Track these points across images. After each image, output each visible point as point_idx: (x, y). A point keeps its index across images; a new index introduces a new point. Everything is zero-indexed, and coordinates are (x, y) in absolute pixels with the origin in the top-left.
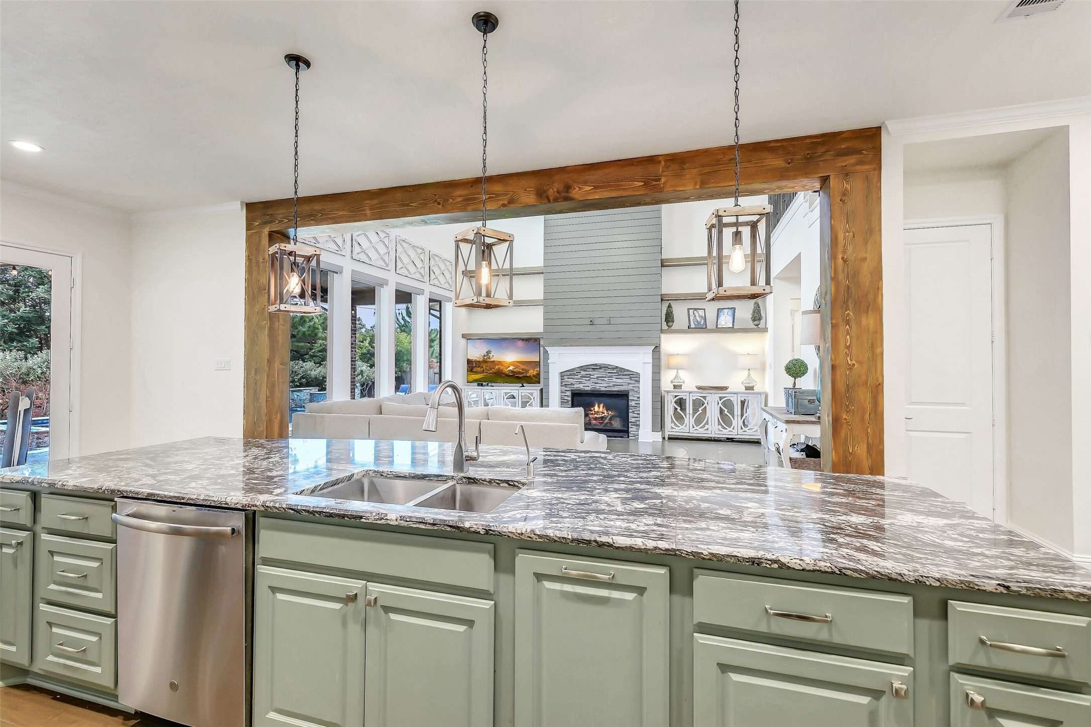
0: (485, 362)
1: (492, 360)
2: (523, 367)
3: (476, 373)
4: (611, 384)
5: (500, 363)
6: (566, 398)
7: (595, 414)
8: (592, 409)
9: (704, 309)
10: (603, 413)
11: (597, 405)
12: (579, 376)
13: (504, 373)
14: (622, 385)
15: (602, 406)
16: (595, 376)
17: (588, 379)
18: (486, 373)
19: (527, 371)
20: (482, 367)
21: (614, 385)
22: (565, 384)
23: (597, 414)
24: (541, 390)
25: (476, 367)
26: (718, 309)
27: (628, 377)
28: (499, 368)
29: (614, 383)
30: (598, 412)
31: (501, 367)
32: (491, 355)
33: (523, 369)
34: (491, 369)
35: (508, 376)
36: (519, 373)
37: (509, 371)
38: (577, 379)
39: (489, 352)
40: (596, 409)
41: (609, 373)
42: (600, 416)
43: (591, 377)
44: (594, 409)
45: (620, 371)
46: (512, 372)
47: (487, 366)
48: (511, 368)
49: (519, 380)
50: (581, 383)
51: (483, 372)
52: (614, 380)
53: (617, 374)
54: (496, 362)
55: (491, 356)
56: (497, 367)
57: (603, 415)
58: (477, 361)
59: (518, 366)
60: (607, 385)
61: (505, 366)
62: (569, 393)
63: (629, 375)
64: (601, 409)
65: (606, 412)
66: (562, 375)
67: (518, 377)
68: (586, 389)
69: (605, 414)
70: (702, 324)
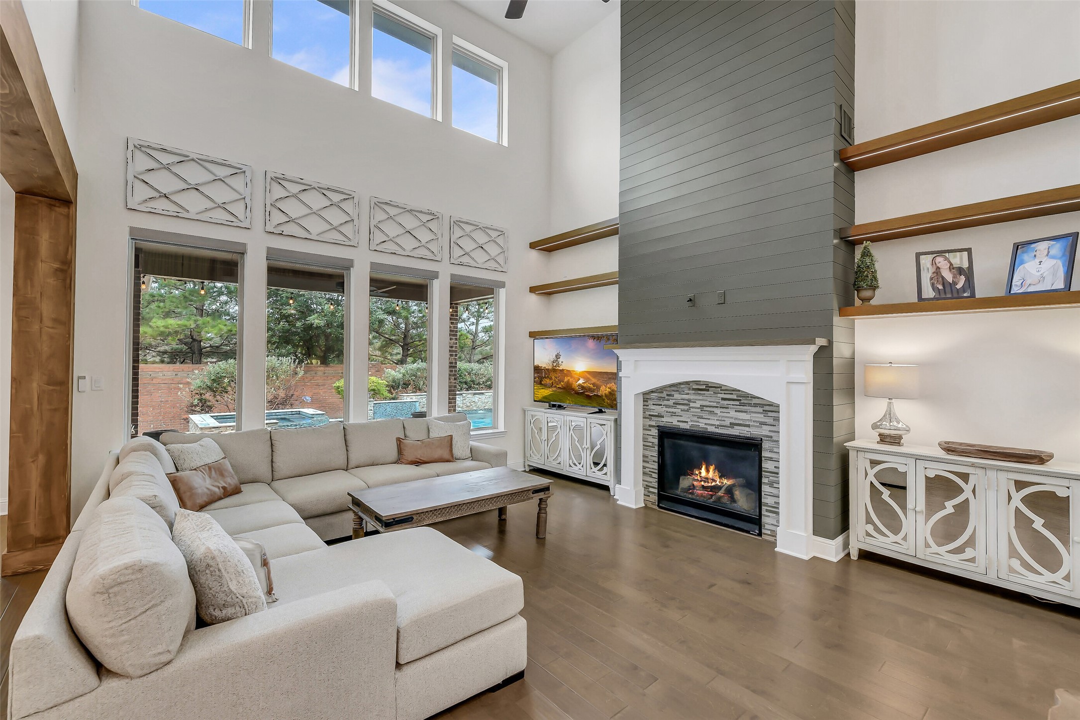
0: (554, 370)
1: (561, 368)
2: (594, 380)
3: (546, 386)
4: (727, 423)
5: (569, 373)
6: (651, 439)
7: (701, 481)
8: (697, 472)
9: (969, 251)
10: (714, 480)
11: (704, 467)
12: (671, 403)
13: (573, 390)
14: (748, 426)
15: (712, 468)
16: (698, 405)
17: (686, 408)
18: (555, 387)
19: (598, 388)
20: (551, 379)
21: (732, 425)
22: (650, 415)
23: (705, 482)
24: (616, 420)
25: (545, 377)
26: (1017, 247)
27: (761, 410)
28: (568, 381)
29: (733, 421)
30: (705, 478)
31: (570, 379)
32: (560, 360)
33: (594, 384)
34: (560, 381)
35: (577, 393)
36: (590, 390)
37: (578, 386)
38: (667, 406)
39: (558, 356)
40: (703, 472)
41: (723, 399)
42: (710, 484)
43: (692, 405)
44: (700, 473)
45: (743, 399)
46: (583, 388)
47: (556, 378)
48: (581, 381)
49: (589, 401)
50: (673, 414)
51: (551, 386)
52: (733, 413)
53: (738, 403)
54: (565, 372)
55: (560, 363)
56: (566, 380)
57: (713, 484)
58: (546, 369)
59: (588, 378)
60: (718, 423)
61: (574, 379)
62: (655, 432)
63: (762, 405)
64: (711, 475)
65: (718, 480)
66: (646, 396)
67: (588, 397)
68: (683, 426)
69: (718, 483)
70: (959, 286)
